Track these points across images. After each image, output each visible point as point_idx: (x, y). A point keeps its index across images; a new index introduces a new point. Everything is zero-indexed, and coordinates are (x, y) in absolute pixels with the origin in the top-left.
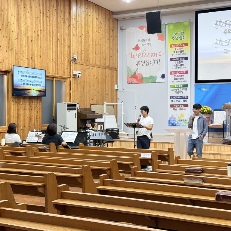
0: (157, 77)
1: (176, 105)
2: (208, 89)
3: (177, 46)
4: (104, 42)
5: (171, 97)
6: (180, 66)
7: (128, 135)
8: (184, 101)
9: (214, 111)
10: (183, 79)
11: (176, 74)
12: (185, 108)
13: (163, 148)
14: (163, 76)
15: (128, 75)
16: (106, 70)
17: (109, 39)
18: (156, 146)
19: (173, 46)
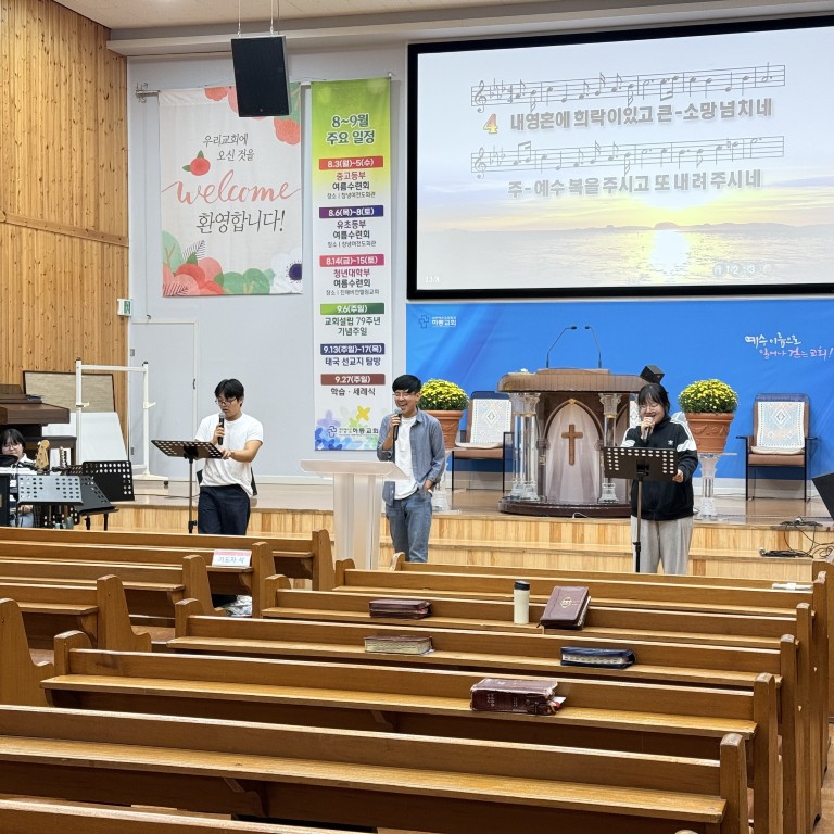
0: (274, 275)
1: (341, 376)
2: (454, 323)
3: (346, 164)
4: (76, 138)
5: (322, 346)
6: (355, 239)
7: (166, 483)
8: (369, 362)
9: (472, 398)
10: (367, 283)
11: (340, 265)
12: (372, 387)
13: (293, 531)
14: (296, 272)
15: (166, 266)
16: (82, 244)
17: (92, 126)
18: (270, 523)
19: (330, 164)
